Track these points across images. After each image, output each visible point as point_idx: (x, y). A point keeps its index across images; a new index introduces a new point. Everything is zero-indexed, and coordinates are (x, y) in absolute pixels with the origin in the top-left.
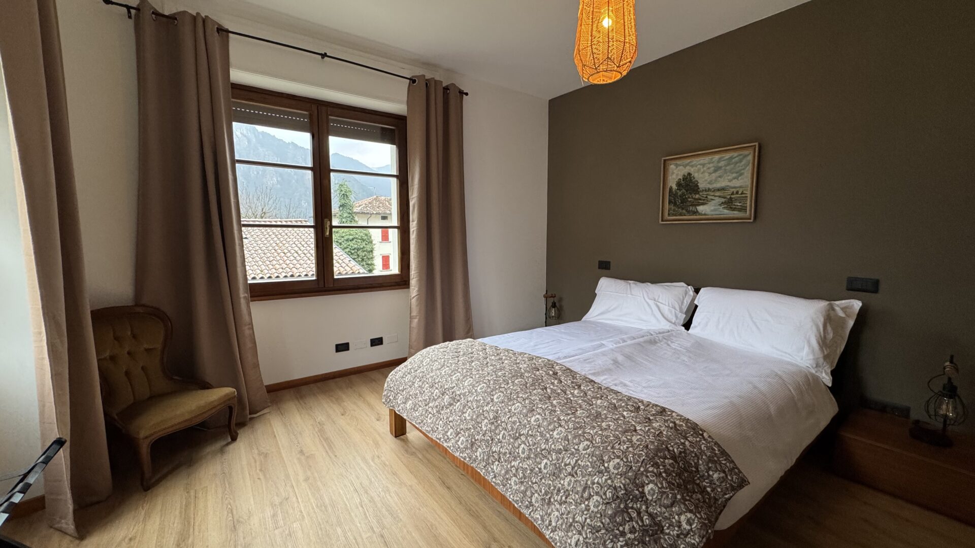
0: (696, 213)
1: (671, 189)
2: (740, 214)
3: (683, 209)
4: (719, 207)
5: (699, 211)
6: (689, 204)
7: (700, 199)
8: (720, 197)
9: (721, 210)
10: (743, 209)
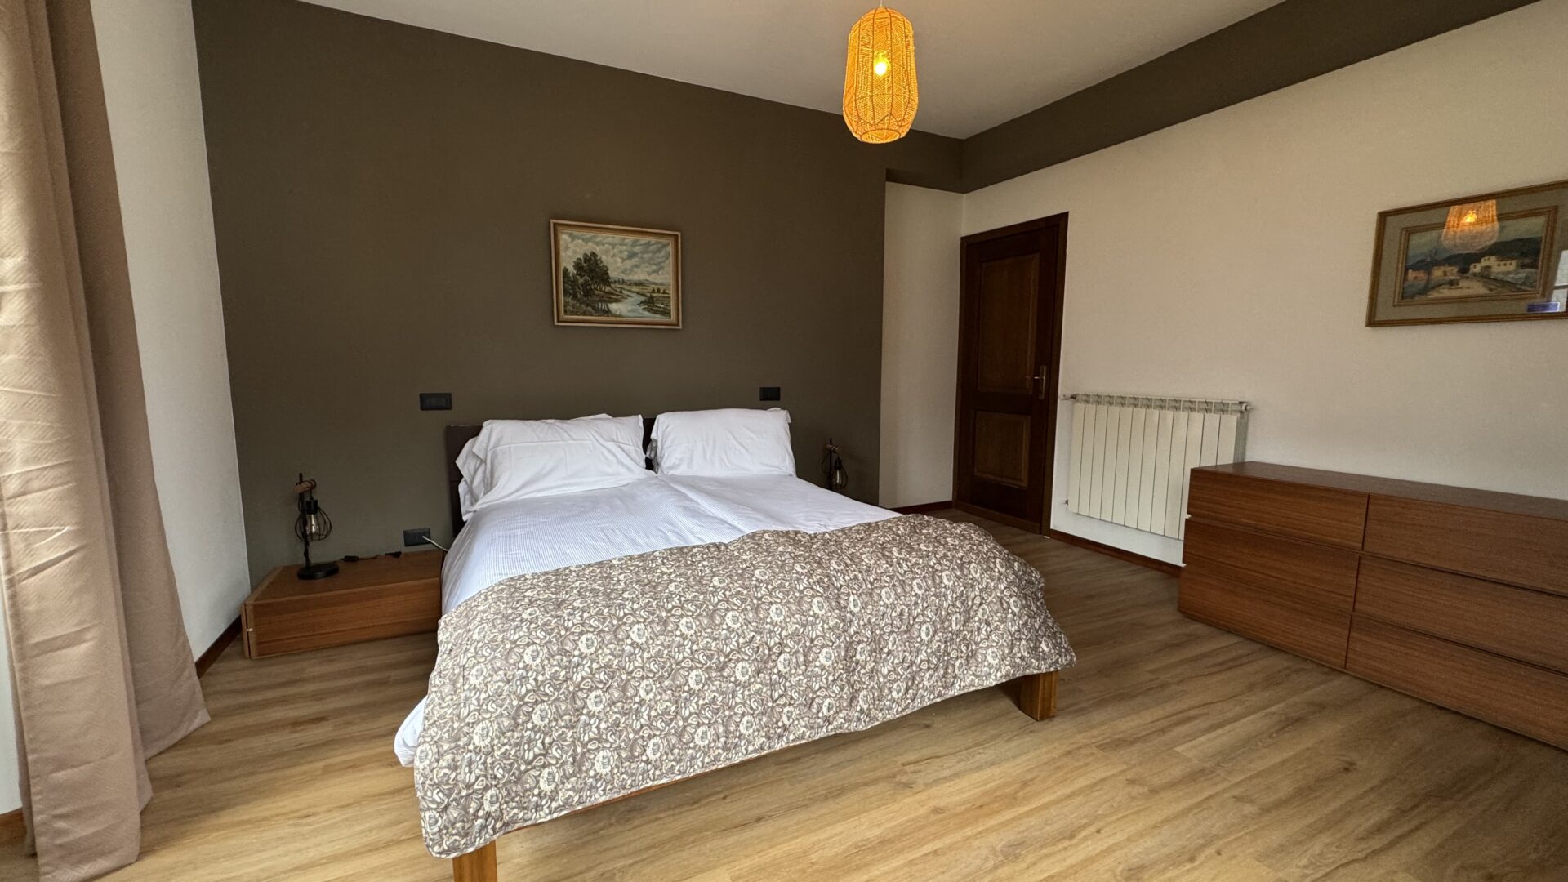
0: (607, 312)
1: (566, 271)
2: (664, 319)
3: (587, 305)
4: (637, 307)
5: (611, 310)
6: (595, 298)
7: (613, 294)
8: (638, 293)
9: (641, 311)
10: (666, 313)
